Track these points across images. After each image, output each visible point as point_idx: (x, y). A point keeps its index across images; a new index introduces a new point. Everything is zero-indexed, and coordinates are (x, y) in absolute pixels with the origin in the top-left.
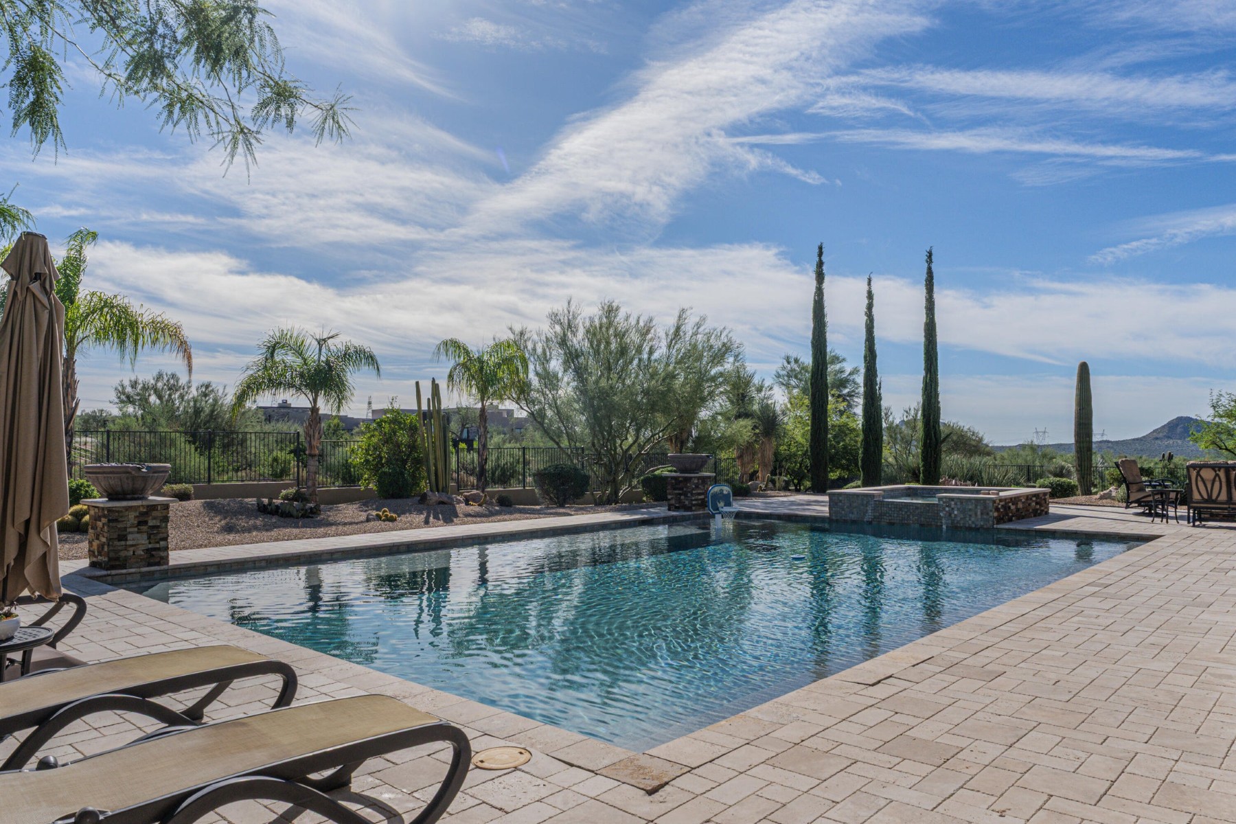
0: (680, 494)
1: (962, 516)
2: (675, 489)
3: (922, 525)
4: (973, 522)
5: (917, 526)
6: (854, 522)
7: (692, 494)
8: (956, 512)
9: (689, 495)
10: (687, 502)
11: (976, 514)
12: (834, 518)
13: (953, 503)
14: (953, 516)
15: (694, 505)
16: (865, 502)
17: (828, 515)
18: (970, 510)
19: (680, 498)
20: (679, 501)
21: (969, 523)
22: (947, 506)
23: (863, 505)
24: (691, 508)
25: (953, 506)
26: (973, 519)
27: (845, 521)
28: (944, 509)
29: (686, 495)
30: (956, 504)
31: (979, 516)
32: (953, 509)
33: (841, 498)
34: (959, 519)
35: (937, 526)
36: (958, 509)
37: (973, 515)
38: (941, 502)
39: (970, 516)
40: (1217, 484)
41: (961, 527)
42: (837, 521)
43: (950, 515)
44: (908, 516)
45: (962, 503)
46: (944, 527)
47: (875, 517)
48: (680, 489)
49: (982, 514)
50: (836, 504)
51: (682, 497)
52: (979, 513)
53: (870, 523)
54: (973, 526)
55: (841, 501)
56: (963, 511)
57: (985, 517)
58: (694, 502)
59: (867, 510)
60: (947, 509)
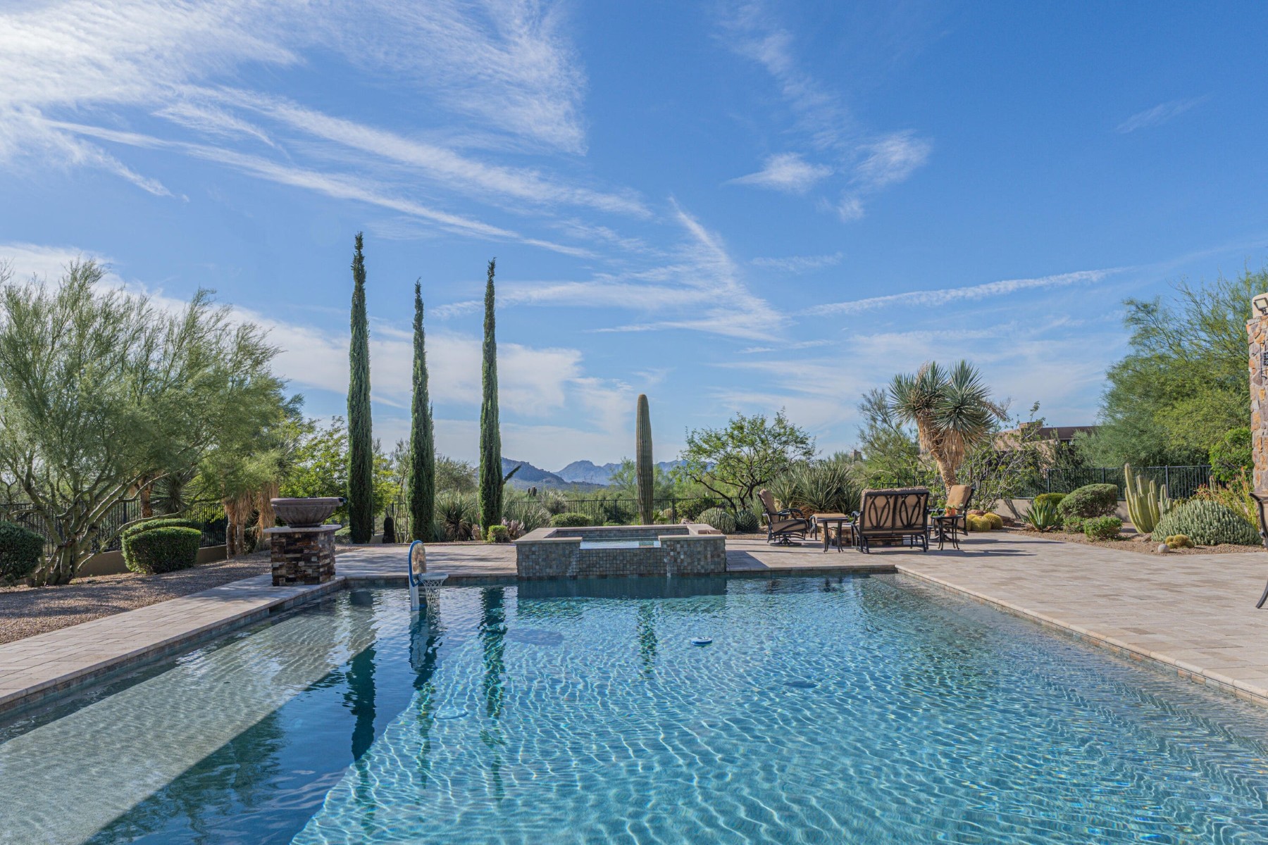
0: (298, 560)
1: (689, 560)
2: (287, 552)
3: (641, 575)
4: (703, 567)
5: (635, 577)
6: (552, 579)
7: (319, 558)
8: (682, 557)
9: (314, 559)
10: (310, 571)
11: (706, 557)
12: (524, 575)
13: (679, 546)
14: (679, 560)
15: (322, 574)
16: (567, 552)
17: (516, 572)
18: (699, 553)
19: (296, 565)
20: (296, 569)
21: (698, 568)
22: (672, 550)
23: (564, 556)
24: (318, 578)
25: (678, 550)
26: (702, 563)
27: (541, 579)
28: (668, 554)
29: (307, 560)
30: (682, 547)
31: (709, 560)
32: (679, 553)
33: (533, 549)
34: (686, 564)
35: (660, 574)
36: (685, 553)
37: (703, 559)
38: (665, 546)
39: (699, 560)
40: (886, 510)
41: (688, 574)
42: (529, 579)
43: (676, 561)
44: (625, 565)
45: (689, 545)
46: (669, 575)
47: (581, 570)
48: (295, 551)
49: (712, 556)
50: (528, 557)
51: (301, 564)
52: (709, 556)
53: (574, 578)
54: (703, 571)
55: (534, 553)
56: (690, 555)
57: (716, 559)
58: (321, 570)
59: (570, 562)
60: (672, 553)
